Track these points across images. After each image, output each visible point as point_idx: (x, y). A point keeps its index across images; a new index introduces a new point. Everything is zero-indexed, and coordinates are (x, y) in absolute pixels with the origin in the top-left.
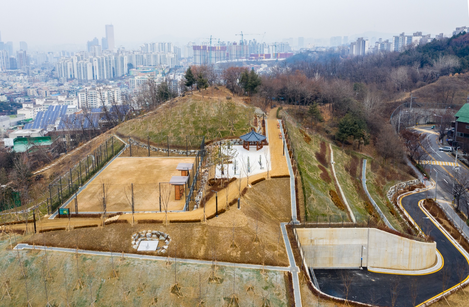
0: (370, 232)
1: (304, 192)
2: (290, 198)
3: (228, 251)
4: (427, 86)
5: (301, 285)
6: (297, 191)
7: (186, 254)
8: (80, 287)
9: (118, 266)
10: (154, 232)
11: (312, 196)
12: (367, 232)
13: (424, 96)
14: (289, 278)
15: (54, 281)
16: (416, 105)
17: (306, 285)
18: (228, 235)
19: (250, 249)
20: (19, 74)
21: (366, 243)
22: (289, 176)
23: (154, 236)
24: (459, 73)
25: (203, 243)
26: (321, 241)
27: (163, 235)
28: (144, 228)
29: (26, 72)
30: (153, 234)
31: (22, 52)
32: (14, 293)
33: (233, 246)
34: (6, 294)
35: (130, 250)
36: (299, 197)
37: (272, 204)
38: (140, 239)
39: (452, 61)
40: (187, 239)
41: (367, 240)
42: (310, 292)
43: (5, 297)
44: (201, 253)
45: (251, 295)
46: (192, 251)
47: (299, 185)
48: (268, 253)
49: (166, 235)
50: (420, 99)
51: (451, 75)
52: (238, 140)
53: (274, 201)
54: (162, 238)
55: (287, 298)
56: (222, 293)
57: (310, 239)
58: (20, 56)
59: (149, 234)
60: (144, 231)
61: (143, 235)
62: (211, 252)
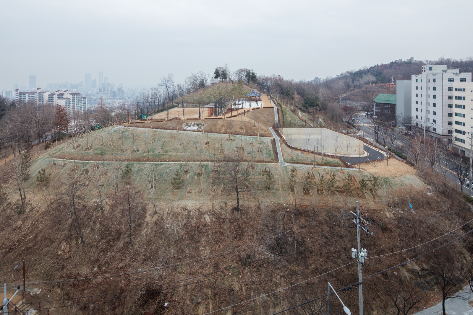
0: (322, 130)
1: (283, 114)
2: (274, 117)
3: (238, 130)
4: (356, 90)
5: (281, 144)
6: (278, 113)
7: (214, 131)
8: (153, 143)
9: (175, 134)
10: (196, 123)
11: (287, 115)
12: (320, 130)
13: (355, 95)
14: (274, 141)
15: (138, 140)
16: (350, 99)
17: (284, 143)
18: (238, 123)
19: (251, 130)
20: (117, 99)
21: (320, 137)
22: (274, 107)
23: (196, 125)
24: (376, 84)
25: (224, 127)
26: (293, 135)
27: (201, 125)
28: (190, 121)
29: (121, 98)
30: (195, 124)
31: (120, 88)
32: (114, 145)
33: (241, 128)
34: (110, 145)
35: (182, 129)
36: (280, 116)
37: (264, 119)
38: (187, 126)
39: (371, 78)
40: (215, 126)
41: (320, 135)
42: (286, 146)
43: (110, 146)
44: (223, 131)
45: (251, 146)
46: (217, 130)
47: (280, 111)
48: (262, 132)
49: (202, 124)
50: (353, 97)
51: (371, 85)
52: (244, 99)
53: (265, 118)
54: (200, 126)
55: (273, 148)
56: (234, 145)
57: (286, 134)
58: (119, 90)
59: (193, 124)
60: (190, 123)
61: (190, 125)
62: (228, 131)
